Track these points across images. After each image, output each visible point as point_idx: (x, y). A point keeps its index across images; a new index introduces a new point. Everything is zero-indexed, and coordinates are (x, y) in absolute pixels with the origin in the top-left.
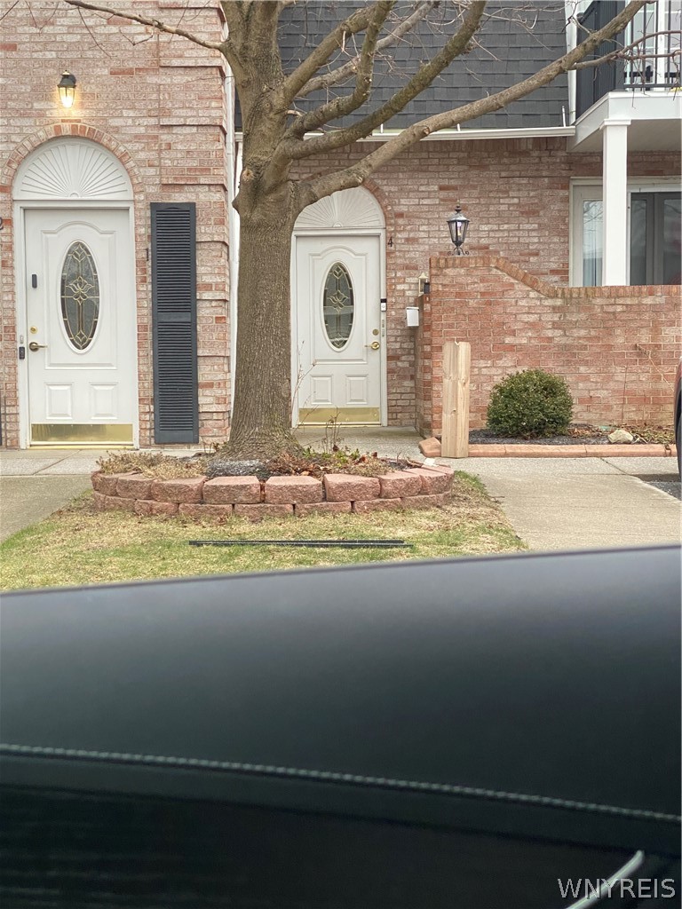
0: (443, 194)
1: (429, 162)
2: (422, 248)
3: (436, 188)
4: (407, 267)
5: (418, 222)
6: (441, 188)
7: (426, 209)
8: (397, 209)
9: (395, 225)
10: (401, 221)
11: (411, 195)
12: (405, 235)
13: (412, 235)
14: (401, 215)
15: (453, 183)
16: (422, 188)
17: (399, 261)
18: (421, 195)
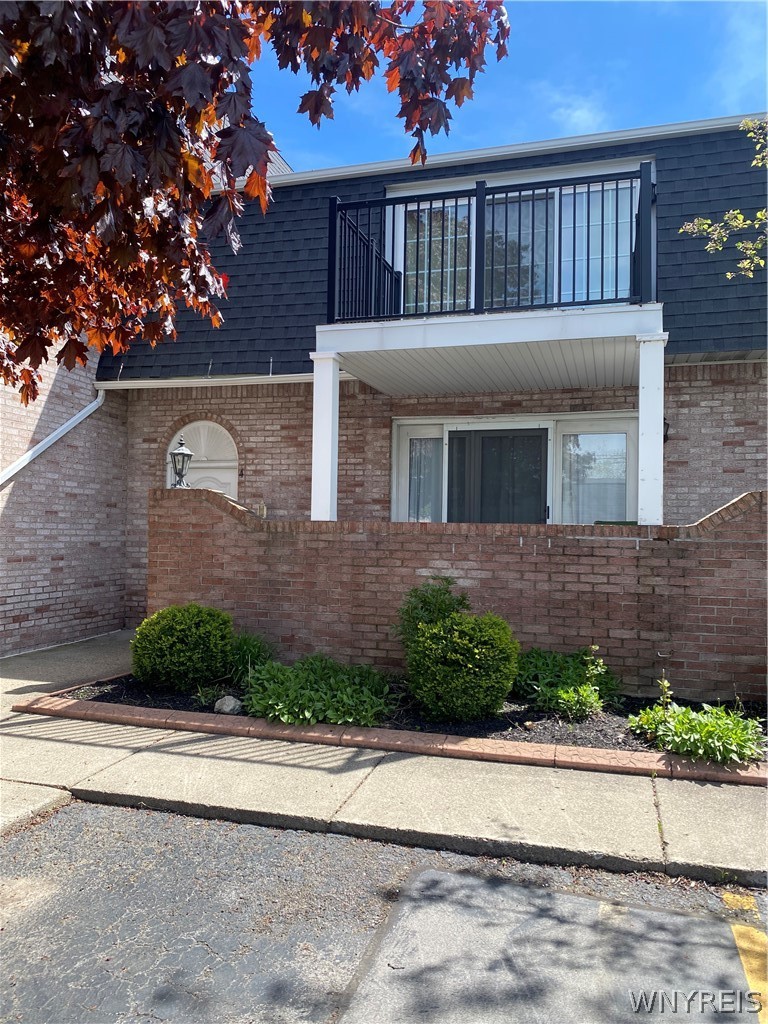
0: (284, 433)
1: (274, 405)
2: (266, 479)
3: (278, 427)
4: (254, 496)
5: (263, 456)
6: (283, 428)
7: (270, 445)
8: (247, 445)
9: (245, 459)
10: (250, 456)
11: (259, 433)
12: (253, 468)
13: (259, 468)
14: (250, 451)
15: (292, 422)
16: (268, 428)
17: (248, 490)
18: (267, 433)
